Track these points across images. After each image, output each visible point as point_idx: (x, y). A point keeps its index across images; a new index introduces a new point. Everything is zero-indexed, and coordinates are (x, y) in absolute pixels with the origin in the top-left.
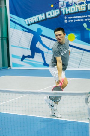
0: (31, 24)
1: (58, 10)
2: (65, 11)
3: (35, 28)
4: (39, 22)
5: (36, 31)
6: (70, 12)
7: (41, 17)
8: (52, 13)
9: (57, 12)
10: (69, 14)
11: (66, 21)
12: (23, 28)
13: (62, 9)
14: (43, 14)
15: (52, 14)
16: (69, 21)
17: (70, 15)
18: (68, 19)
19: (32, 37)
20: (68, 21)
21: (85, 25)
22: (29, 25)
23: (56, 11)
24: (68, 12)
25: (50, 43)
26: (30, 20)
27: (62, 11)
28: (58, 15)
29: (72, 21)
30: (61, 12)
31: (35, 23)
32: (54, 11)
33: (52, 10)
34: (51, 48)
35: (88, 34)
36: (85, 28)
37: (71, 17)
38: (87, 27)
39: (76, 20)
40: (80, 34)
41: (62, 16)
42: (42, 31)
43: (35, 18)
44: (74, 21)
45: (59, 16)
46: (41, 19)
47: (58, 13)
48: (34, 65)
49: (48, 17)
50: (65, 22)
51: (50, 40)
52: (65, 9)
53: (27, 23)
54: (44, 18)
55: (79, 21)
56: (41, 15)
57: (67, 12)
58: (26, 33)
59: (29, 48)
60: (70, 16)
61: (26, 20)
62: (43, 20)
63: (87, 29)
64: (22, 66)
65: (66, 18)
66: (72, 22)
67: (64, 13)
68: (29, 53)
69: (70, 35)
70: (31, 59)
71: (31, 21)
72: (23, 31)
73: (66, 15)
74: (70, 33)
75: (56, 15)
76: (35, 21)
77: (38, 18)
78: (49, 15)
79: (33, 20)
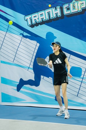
0: (37, 24)
3: (42, 31)
4: (49, 22)
5: (44, 37)
7: (54, 12)
12: (22, 32)
14: (58, 8)
19: (37, 48)
22: (32, 26)
26: (35, 18)
31: (43, 23)
42: (56, 38)
43: (44, 14)
45: (85, 12)
46: (53, 16)
48: (39, 99)
49: (66, 12)
53: (30, 23)
54: (59, 14)
56: (54, 9)
58: (28, 39)
59: (32, 67)
61: (28, 17)
62: (57, 18)
64: (18, 100)
68: (30, 75)
70: (34, 87)
71: (36, 18)
72: (21, 36)
75: (80, 10)
76: (43, 20)
77: (49, 14)
78: (68, 9)
79: (40, 18)
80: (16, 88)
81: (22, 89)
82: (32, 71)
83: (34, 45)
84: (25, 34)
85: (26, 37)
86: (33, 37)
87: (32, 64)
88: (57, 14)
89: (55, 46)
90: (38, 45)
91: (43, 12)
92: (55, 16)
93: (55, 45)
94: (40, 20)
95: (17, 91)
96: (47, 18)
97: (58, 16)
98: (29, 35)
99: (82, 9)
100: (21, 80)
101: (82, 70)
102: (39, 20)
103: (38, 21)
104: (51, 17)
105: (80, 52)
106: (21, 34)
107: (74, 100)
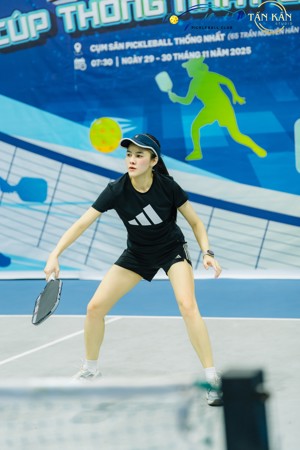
1: (44, 15)
2: (75, 18)
6: (95, 23)
8: (17, 24)
9: (38, 20)
10: (91, 31)
11: (79, 64)
13: (60, 11)
15: (18, 29)
16: (95, 63)
17: (97, 35)
18: (89, 56)
20: (88, 62)
21: (164, 81)
23: (33, 16)
24: (90, 22)
25: (10, 159)
27: (61, 19)
28: (44, 36)
29: (108, 62)
30: (56, 21)
32: (23, 19)
33: (16, 14)
34: (14, 181)
35: (180, 121)
36: (166, 94)
37: (103, 47)
38: (173, 90)
39: (125, 61)
40: (141, 121)
41: (62, 38)
44: (117, 64)
45: (48, 40)
47: (45, 25)
50: (76, 68)
51: (11, 148)
52: (73, 8)
55: (136, 65)
57: (83, 24)
60: (97, 42)
63: (173, 97)
65: (78, 47)
66: (108, 66)
67: (69, 26)
69: (97, 123)
73: (77, 35)
74: (99, 116)
75: (34, 35)
78: (3, 33)
101: (48, 185)
107: (30, 256)
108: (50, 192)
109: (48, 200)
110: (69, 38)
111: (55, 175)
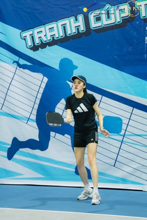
0: (43, 45)
3: (53, 57)
4: (65, 42)
5: (57, 67)
7: (73, 25)
12: (16, 58)
14: (81, 17)
15: (108, 16)
19: (43, 85)
22: (35, 48)
26: (40, 35)
31: (54, 42)
33: (108, 6)
41: (138, 23)
43: (55, 29)
46: (71, 30)
49: (94, 25)
50: (146, 42)
53: (30, 43)
54: (82, 28)
56: (72, 19)
58: (26, 71)
59: (34, 117)
61: (27, 34)
62: (78, 35)
64: (8, 174)
68: (32, 132)
70: (37, 152)
71: (42, 35)
72: (15, 65)
75: (119, 20)
76: (53, 38)
77: (64, 27)
78: (98, 19)
79: (49, 34)
80: (6, 154)
81: (16, 156)
82: (35, 124)
83: (39, 81)
84: (22, 62)
85: (24, 67)
86: (37, 66)
87: (35, 112)
88: (78, 28)
89: (77, 83)
90: (46, 80)
91: (53, 25)
92: (74, 30)
93: (77, 81)
94: (49, 38)
95: (8, 159)
96: (62, 34)
97: (80, 32)
98: (29, 64)
99: (122, 20)
100: (15, 140)
101: (123, 122)
102: (47, 39)
103: (44, 39)
104: (69, 32)
105: (119, 92)
106: (15, 62)
107: (109, 173)
108: (124, 127)
109: (122, 133)
110: (143, 22)
111: (128, 115)
